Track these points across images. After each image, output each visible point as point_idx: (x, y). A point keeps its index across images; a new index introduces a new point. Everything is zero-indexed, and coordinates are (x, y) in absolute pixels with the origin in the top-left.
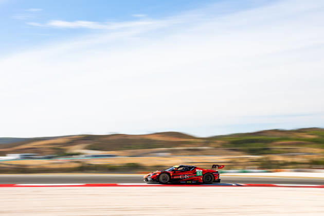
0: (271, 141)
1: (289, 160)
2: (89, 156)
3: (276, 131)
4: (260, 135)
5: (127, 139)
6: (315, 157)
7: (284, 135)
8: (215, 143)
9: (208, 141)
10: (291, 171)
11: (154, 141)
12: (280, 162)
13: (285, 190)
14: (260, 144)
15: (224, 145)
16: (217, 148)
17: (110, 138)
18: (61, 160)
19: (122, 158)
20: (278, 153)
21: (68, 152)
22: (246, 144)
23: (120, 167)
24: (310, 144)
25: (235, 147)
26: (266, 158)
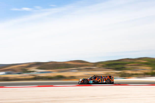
0: (125, 64)
1: (134, 72)
2: (39, 72)
3: (128, 59)
4: (120, 61)
5: (57, 64)
6: (146, 71)
7: (132, 61)
8: (99, 65)
9: (96, 64)
10: (135, 78)
11: (70, 65)
12: (131, 74)
13: (132, 87)
14: (121, 65)
15: (103, 66)
16: (100, 67)
18: (25, 74)
19: (55, 73)
20: (129, 69)
21: (29, 71)
22: (114, 65)
23: (54, 77)
24: (144, 65)
25: (109, 67)
26: (123, 72)
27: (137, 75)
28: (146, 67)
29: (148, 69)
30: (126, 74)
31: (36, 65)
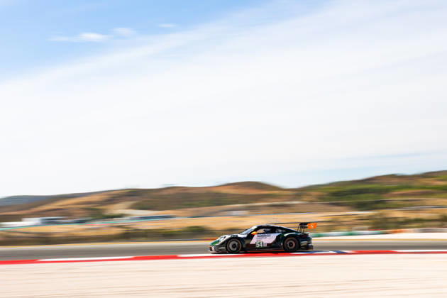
0: (387, 191)
1: (412, 216)
2: (136, 218)
3: (393, 176)
4: (370, 184)
7: (404, 182)
8: (309, 195)
9: (300, 193)
10: (410, 232)
11: (226, 195)
15: (321, 198)
16: (312, 202)
17: (165, 193)
18: (97, 224)
19: (181, 220)
20: (397, 207)
21: (107, 213)
22: (353, 196)
23: (184, 231)
24: (440, 193)
25: (338, 199)
26: (381, 214)
27: (422, 224)
30: (390, 220)
31: (128, 198)
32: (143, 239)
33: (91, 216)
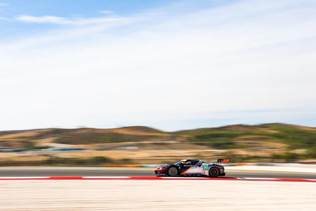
0: (235, 136)
1: (252, 154)
2: (57, 149)
3: (240, 126)
4: (225, 130)
5: (96, 133)
6: (277, 152)
7: (248, 130)
8: (181, 137)
9: (175, 135)
10: (253, 165)
11: (122, 135)
12: (244, 156)
14: (224, 138)
15: (189, 140)
16: (182, 142)
17: (78, 132)
18: (29, 153)
19: (90, 152)
20: (242, 147)
21: (37, 145)
22: (212, 139)
23: (88, 160)
24: (272, 139)
25: (201, 141)
26: (230, 152)
27: (259, 160)
28: (277, 142)
29: (280, 147)
30: (237, 157)
31: (53, 135)
32: (61, 165)
33: (25, 147)
